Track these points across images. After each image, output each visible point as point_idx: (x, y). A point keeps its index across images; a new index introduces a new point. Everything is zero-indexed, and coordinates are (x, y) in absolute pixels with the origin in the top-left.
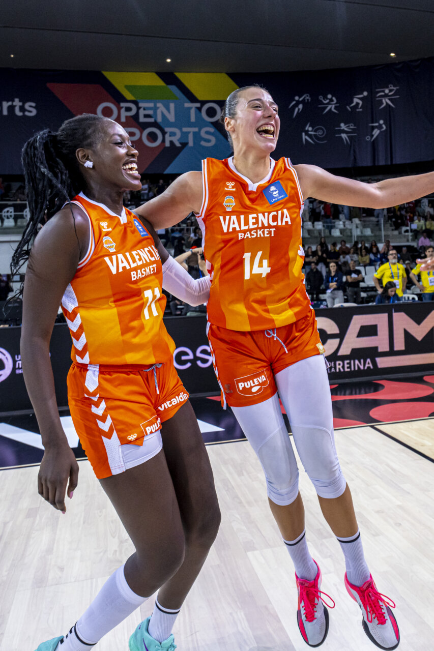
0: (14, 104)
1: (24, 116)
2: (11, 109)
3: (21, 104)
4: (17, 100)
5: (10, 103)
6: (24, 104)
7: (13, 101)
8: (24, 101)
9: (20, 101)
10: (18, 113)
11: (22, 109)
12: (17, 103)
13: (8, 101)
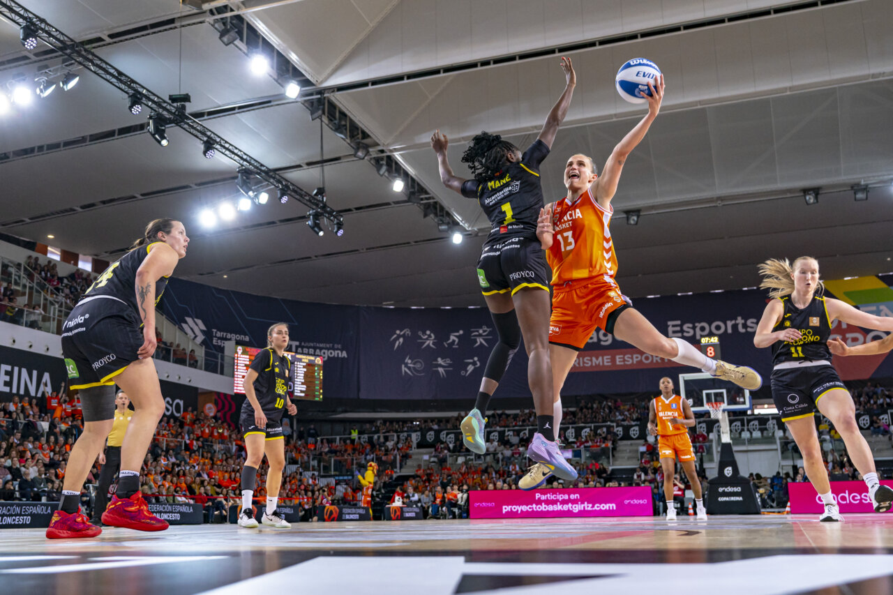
0: (737, 322)
1: (747, 332)
2: (735, 327)
3: (743, 321)
4: (739, 318)
5: (733, 322)
6: (746, 322)
7: (736, 319)
8: (746, 319)
9: (742, 319)
10: (741, 330)
11: (745, 326)
12: (740, 321)
13: (731, 320)
